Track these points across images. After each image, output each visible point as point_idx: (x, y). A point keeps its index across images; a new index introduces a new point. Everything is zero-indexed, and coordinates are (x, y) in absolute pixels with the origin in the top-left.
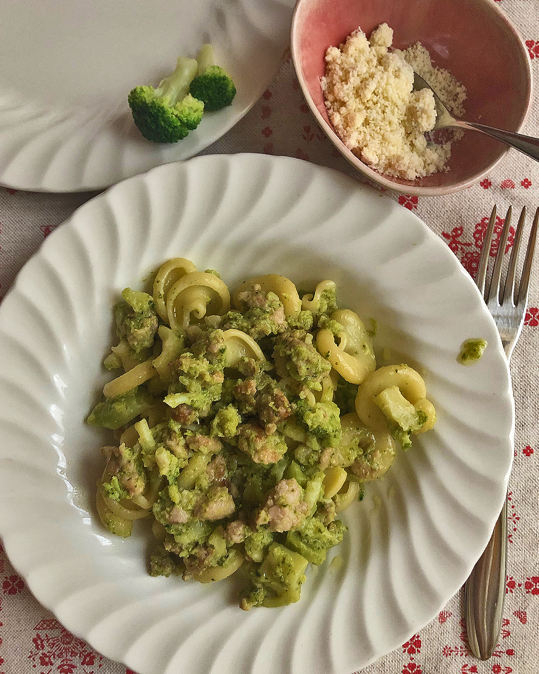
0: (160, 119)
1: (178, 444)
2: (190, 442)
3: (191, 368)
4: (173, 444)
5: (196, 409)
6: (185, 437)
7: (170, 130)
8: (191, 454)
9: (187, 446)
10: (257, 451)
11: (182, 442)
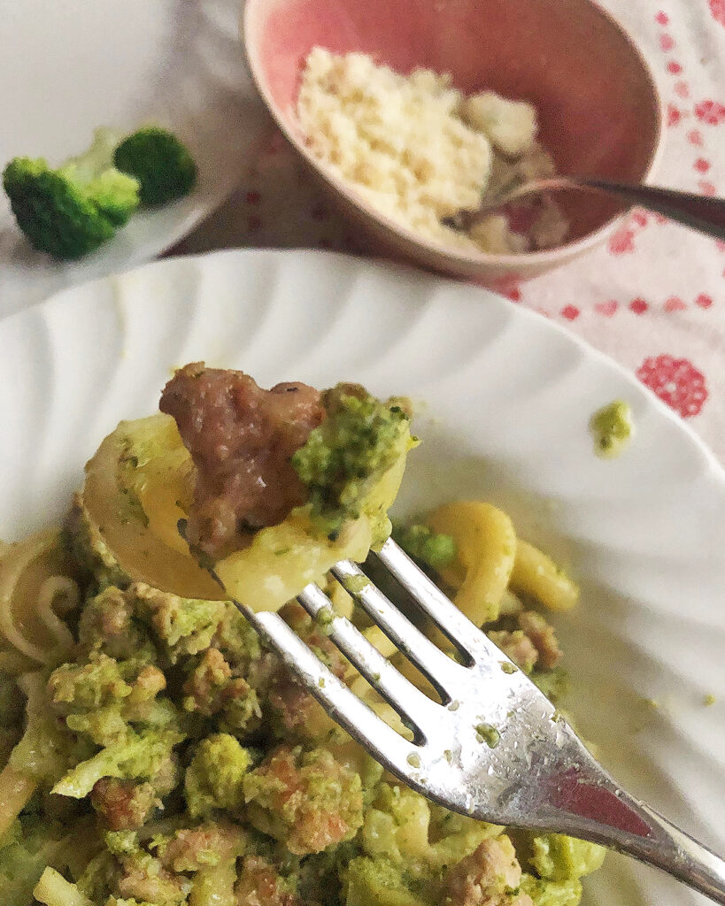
0: (57, 199)
1: (146, 877)
2: (172, 860)
3: (78, 687)
4: (135, 883)
5: (141, 781)
6: (154, 852)
7: (78, 222)
8: (187, 887)
9: (170, 872)
10: (292, 829)
11: (153, 866)
